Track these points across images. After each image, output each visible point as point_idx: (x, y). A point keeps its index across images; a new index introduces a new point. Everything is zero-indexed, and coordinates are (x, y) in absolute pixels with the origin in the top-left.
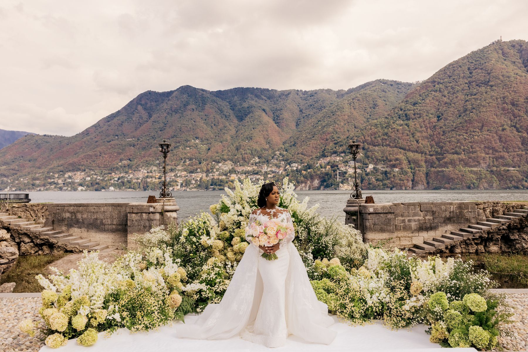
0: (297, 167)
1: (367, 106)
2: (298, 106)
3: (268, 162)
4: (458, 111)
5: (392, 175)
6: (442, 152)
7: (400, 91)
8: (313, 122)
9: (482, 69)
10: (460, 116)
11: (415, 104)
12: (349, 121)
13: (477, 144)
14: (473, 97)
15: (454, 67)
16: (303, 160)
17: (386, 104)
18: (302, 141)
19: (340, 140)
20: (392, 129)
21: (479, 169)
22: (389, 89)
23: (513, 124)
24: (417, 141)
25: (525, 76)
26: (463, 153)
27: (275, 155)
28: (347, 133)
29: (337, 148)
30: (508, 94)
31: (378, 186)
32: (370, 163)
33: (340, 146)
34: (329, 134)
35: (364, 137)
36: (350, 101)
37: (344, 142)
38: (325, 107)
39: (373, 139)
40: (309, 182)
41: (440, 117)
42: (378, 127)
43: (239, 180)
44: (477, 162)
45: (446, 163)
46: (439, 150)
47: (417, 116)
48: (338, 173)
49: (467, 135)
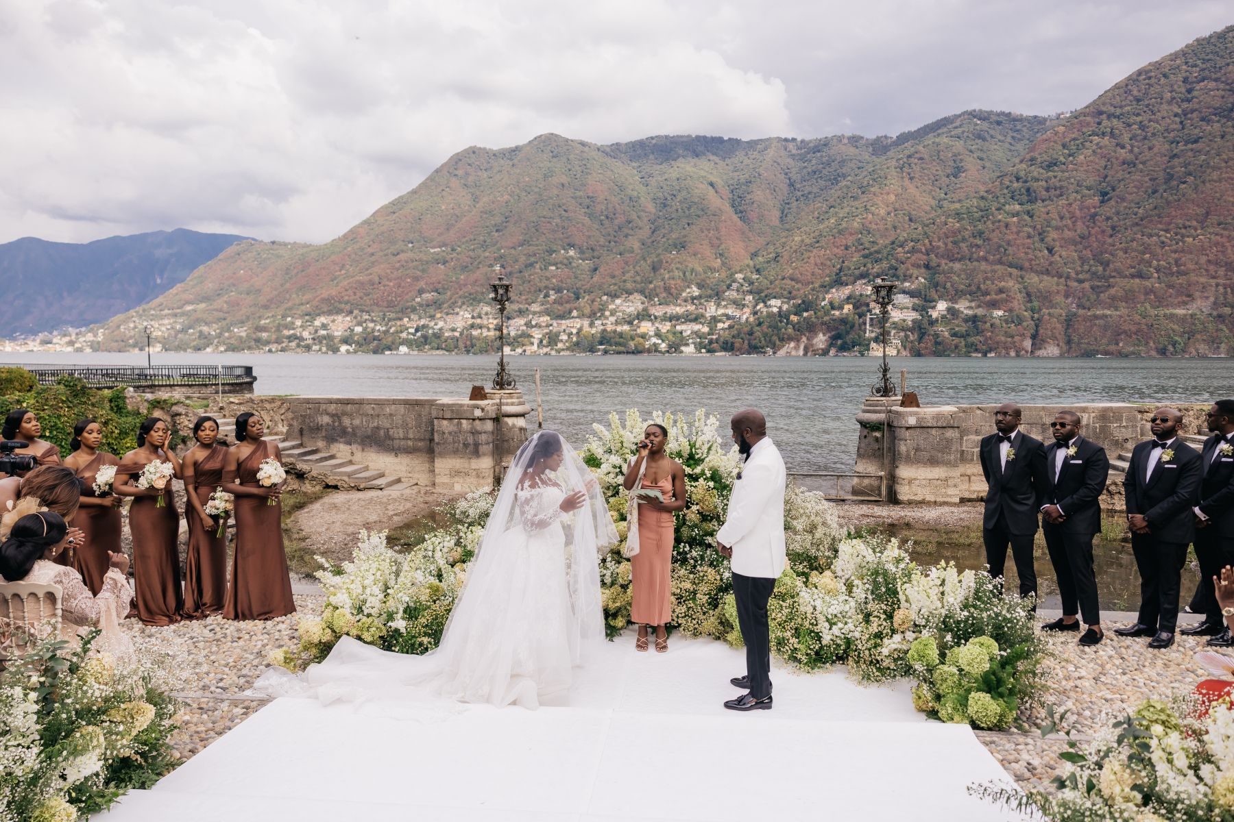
0: (780, 308)
1: (940, 173)
2: (786, 174)
3: (717, 295)
4: (1151, 180)
5: (988, 324)
6: (1107, 273)
7: (1019, 136)
8: (817, 208)
9: (1216, 80)
10: (1155, 192)
11: (1052, 165)
12: (897, 206)
13: (1190, 256)
14: (1190, 146)
15: (1150, 78)
16: (794, 293)
17: (984, 168)
18: (792, 251)
19: (876, 248)
20: (993, 223)
21: (1190, 312)
22: (992, 132)
24: (1050, 250)
26: (1156, 275)
27: (734, 281)
28: (893, 232)
29: (869, 266)
31: (956, 347)
32: (941, 298)
33: (876, 262)
35: (930, 242)
36: (901, 162)
37: (885, 252)
38: (844, 176)
39: (950, 246)
40: (804, 339)
41: (1107, 194)
42: (963, 219)
43: (658, 334)
44: (1188, 296)
45: (1113, 298)
46: (1100, 268)
47: (1052, 192)
48: (868, 320)
49: (1168, 235)
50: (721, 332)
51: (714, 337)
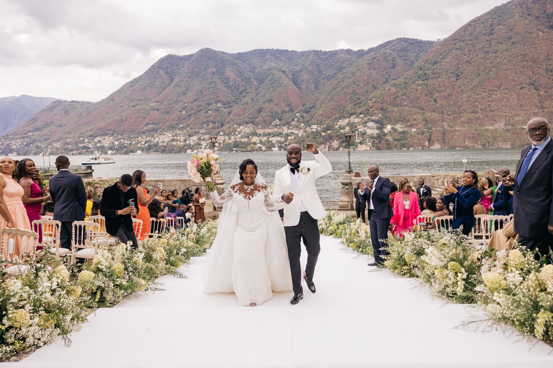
0: (317, 129)
1: (387, 66)
2: (318, 67)
3: (288, 124)
4: (477, 69)
5: (409, 135)
6: (460, 111)
7: (421, 50)
8: (333, 83)
9: (504, 25)
10: (479, 75)
11: (435, 63)
12: (368, 81)
13: (495, 103)
14: (493, 55)
15: (476, 24)
16: (323, 122)
17: (406, 64)
18: (321, 102)
19: (359, 101)
20: (411, 89)
21: (495, 128)
22: (409, 48)
23: (532, 82)
24: (435, 101)
25: (548, 32)
26: (480, 112)
27: (296, 117)
28: (367, 94)
29: (356, 109)
30: (529, 51)
31: (396, 146)
32: (388, 123)
33: (360, 107)
34: (348, 95)
35: (383, 98)
37: (363, 103)
38: (344, 68)
39: (392, 99)
41: (459, 76)
42: (398, 87)
43: (261, 142)
44: (493, 120)
45: (462, 122)
46: (457, 109)
47: (436, 75)
48: (357, 134)
49: (485, 94)
50: (290, 141)
51: (287, 143)
